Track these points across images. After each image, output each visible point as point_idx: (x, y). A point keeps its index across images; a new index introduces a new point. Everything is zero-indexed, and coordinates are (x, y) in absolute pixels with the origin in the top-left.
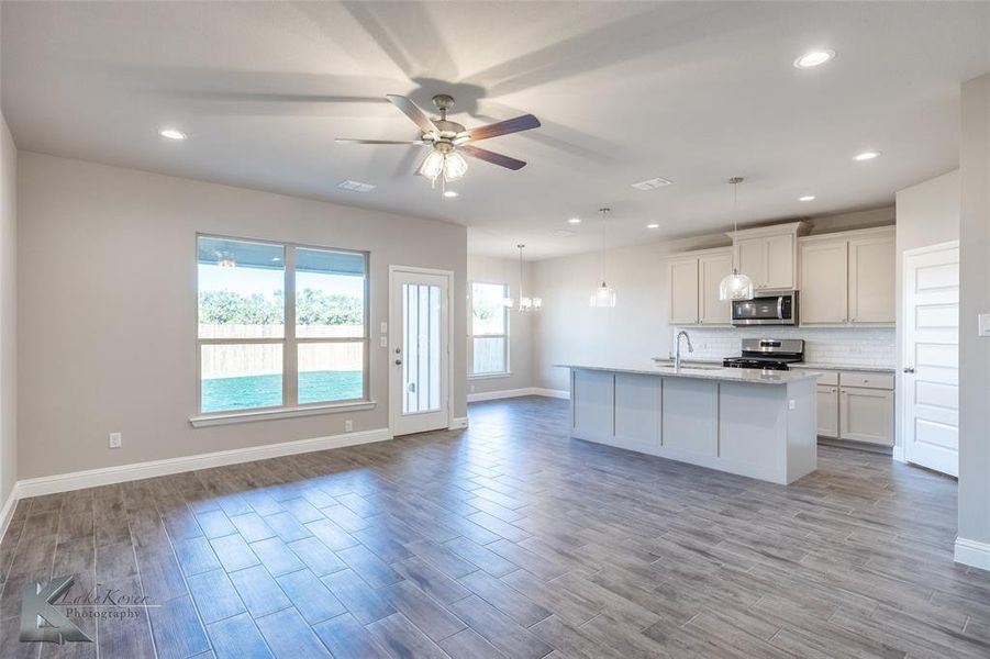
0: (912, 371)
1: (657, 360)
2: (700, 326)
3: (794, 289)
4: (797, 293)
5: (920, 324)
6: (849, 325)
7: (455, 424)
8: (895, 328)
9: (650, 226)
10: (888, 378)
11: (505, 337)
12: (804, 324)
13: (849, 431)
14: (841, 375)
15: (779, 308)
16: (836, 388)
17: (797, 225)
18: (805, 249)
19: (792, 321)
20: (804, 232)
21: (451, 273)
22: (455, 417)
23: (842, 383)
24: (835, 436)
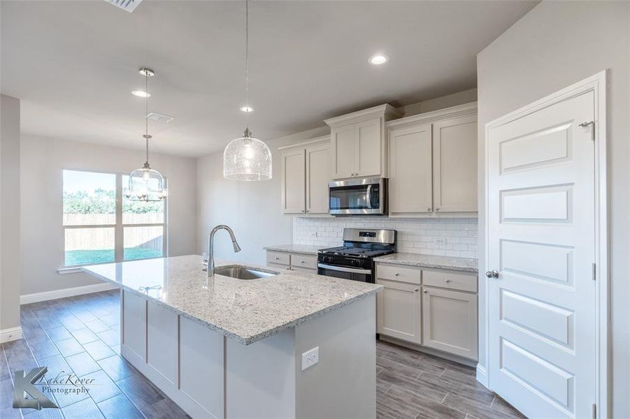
0: (497, 276)
1: (269, 250)
2: (307, 216)
3: (383, 176)
4: (386, 181)
5: (506, 215)
6: (434, 216)
8: (477, 219)
10: (472, 278)
11: (164, 225)
12: (393, 213)
13: (432, 338)
14: (424, 272)
15: (368, 196)
16: (419, 288)
17: (383, 108)
18: (394, 134)
19: (380, 210)
20: (391, 116)
23: (424, 283)
24: (419, 342)
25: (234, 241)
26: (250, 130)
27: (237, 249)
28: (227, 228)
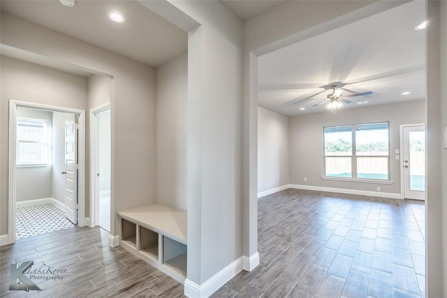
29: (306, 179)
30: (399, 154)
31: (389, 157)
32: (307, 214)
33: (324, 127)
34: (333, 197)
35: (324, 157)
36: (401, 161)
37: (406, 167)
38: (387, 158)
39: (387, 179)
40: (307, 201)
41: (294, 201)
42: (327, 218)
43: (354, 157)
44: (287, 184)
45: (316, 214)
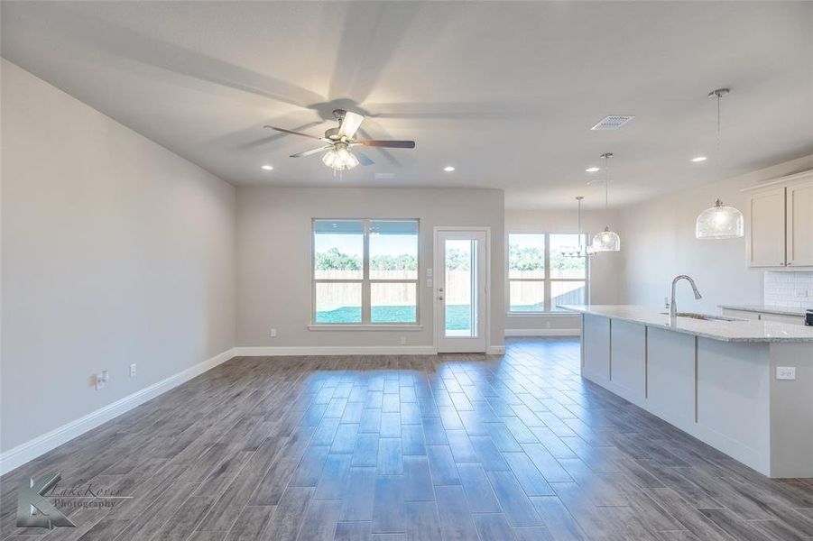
2: (787, 269)
7: (492, 349)
9: (696, 160)
11: (586, 280)
21: (489, 229)
22: (492, 344)
25: (695, 290)
26: (721, 200)
27: (698, 296)
28: (688, 278)
29: (274, 332)
30: (432, 278)
31: (418, 282)
32: (271, 443)
33: (313, 219)
34: (330, 369)
35: (314, 282)
36: (435, 290)
37: (441, 299)
38: (415, 284)
39: (415, 321)
40: (273, 393)
41: (240, 402)
42: (322, 445)
43: (366, 283)
44: (230, 348)
45: (295, 439)
